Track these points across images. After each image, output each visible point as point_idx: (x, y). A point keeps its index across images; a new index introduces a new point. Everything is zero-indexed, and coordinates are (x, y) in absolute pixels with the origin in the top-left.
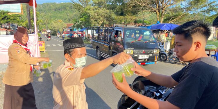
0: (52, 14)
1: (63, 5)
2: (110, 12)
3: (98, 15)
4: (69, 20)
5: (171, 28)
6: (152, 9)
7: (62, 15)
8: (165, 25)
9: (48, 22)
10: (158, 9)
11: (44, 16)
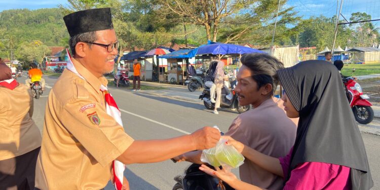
0: (21, 31)
1: (43, 14)
2: (129, 26)
4: (57, 41)
5: (228, 51)
6: (198, 20)
7: (41, 31)
8: (218, 47)
9: (14, 46)
10: (209, 20)
11: (5, 34)
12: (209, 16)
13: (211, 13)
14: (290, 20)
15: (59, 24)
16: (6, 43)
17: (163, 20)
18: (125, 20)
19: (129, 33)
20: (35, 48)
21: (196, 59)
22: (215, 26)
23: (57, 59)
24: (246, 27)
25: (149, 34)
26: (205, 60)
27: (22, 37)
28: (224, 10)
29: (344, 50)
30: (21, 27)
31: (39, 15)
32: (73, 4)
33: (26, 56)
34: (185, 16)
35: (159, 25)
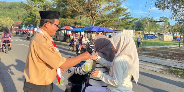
0: (1, 12)
1: (13, 5)
4: (19, 18)
5: (99, 30)
6: (86, 15)
7: (11, 13)
10: (92, 15)
12: (92, 13)
13: (93, 12)
15: (21, 10)
17: (70, 13)
20: (7, 21)
21: (84, 32)
22: (94, 18)
23: (18, 27)
25: (63, 19)
26: (88, 33)
27: (1, 15)
28: (99, 11)
29: (155, 33)
30: (1, 10)
31: (11, 5)
32: (28, 1)
33: (2, 25)
34: (81, 12)
35: (68, 15)
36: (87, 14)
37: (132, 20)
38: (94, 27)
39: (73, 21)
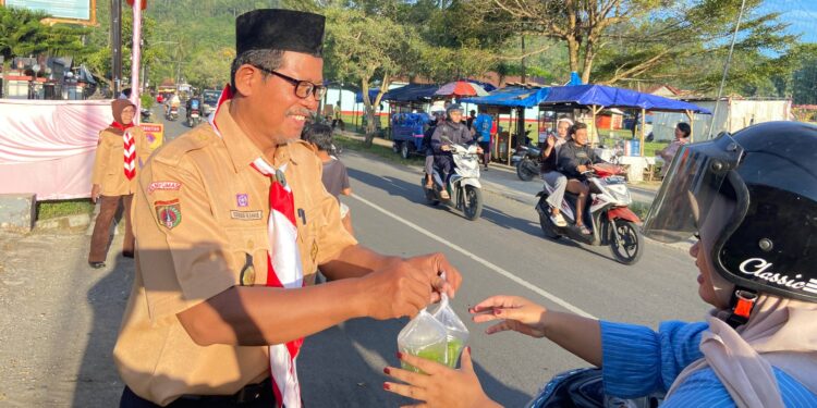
0: (201, 27)
2: (407, 34)
3: (362, 42)
5: (614, 99)
6: (552, 29)
8: (593, 89)
9: (185, 55)
10: (577, 30)
11: (173, 31)
12: (578, 21)
13: (583, 15)
14: (768, 41)
16: (171, 48)
17: (477, 24)
18: (400, 20)
19: (405, 46)
21: (540, 110)
22: (590, 42)
24: (663, 49)
25: (446, 52)
26: (560, 114)
27: (202, 41)
28: (614, 9)
30: (203, 20)
33: (205, 76)
34: (525, 19)
35: (467, 34)
36: (554, 26)
37: (791, 53)
38: (587, 88)
39: (489, 59)
